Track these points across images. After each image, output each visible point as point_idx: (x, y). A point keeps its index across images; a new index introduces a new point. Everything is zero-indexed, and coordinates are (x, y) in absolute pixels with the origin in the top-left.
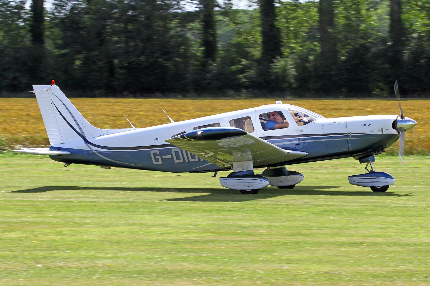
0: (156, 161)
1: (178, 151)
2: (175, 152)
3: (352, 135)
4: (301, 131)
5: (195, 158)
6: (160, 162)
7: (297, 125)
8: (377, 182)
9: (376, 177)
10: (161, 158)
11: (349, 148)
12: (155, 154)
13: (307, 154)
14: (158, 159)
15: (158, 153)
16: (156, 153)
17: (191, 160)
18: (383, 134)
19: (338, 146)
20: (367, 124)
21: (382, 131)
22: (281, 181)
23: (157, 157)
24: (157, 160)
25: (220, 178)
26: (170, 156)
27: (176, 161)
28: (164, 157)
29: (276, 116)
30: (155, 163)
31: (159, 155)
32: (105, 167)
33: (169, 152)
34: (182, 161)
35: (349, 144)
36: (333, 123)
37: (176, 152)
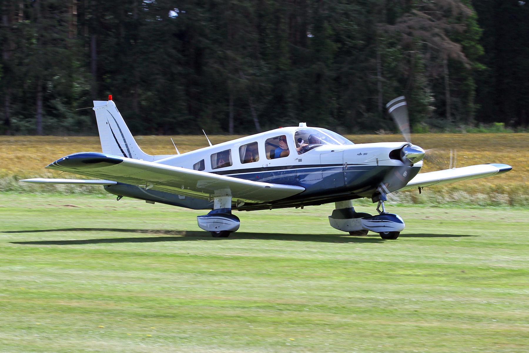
3: (348, 166)
4: (300, 160)
7: (297, 153)
8: (384, 226)
9: (383, 221)
11: (345, 183)
13: (304, 189)
18: (378, 165)
19: (334, 180)
20: (362, 153)
21: (377, 163)
22: (348, 225)
25: (198, 216)
29: (280, 142)
32: (150, 202)
35: (345, 178)
36: (332, 151)
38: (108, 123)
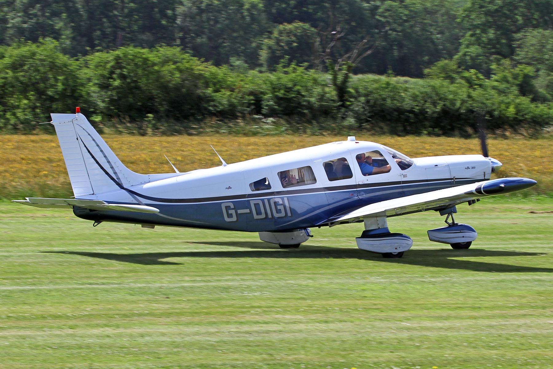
0: (228, 217)
1: (258, 204)
2: (255, 204)
3: (456, 180)
4: (405, 176)
5: (281, 213)
6: (234, 219)
7: (400, 169)
8: (463, 237)
9: (462, 231)
10: (236, 212)
12: (228, 208)
14: (232, 214)
15: (232, 207)
16: (230, 206)
17: (276, 215)
18: (485, 179)
20: (470, 167)
21: (484, 176)
23: (230, 212)
24: (230, 216)
26: (248, 211)
27: (256, 217)
28: (240, 211)
30: (227, 219)
31: (233, 209)
33: (247, 205)
34: (263, 216)
37: (257, 205)
38: (79, 138)
